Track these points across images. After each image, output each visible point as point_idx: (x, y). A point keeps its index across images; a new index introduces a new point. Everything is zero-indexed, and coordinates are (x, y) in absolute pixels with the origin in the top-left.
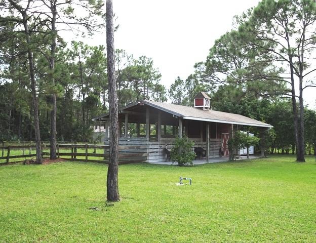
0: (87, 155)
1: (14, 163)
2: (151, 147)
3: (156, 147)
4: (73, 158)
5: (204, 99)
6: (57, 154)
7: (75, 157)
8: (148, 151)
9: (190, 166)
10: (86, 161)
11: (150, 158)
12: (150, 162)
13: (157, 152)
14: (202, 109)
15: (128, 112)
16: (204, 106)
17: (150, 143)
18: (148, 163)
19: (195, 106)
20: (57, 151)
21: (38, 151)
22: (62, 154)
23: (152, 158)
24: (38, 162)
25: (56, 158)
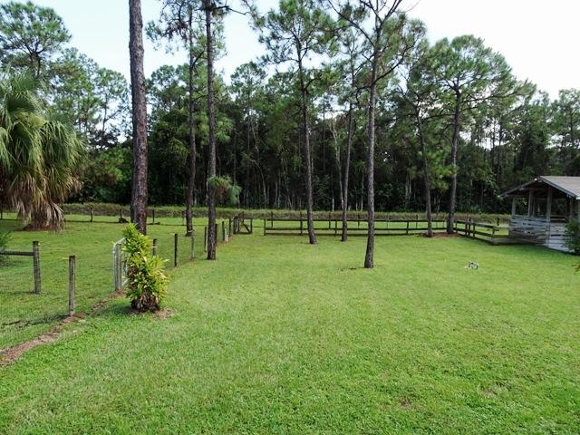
0: (475, 232)
7: (468, 234)
12: (550, 246)
17: (553, 224)
18: (545, 248)
20: (454, 225)
21: (430, 225)
22: (460, 230)
23: (556, 241)
24: (429, 236)
25: (453, 233)
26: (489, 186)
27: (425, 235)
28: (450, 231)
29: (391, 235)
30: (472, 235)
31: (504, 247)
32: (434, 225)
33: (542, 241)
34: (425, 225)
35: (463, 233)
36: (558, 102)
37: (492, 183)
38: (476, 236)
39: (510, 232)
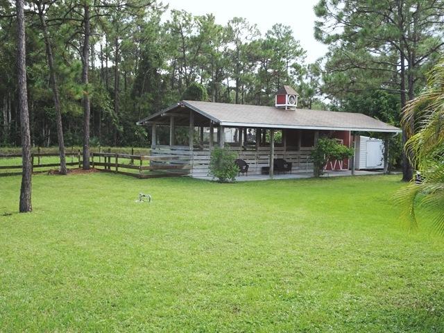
0: (118, 166)
1: (40, 172)
2: (195, 158)
3: (204, 157)
4: (107, 169)
5: (287, 96)
6: (91, 163)
7: (109, 168)
8: (191, 162)
9: (231, 183)
10: (117, 172)
11: (194, 171)
12: (194, 176)
13: (205, 164)
14: (283, 108)
15: (173, 115)
16: (287, 105)
17: (196, 153)
18: (191, 178)
19: (277, 105)
20: (91, 158)
21: (62, 160)
22: (97, 164)
23: (199, 171)
24: (63, 173)
25: (89, 168)
26: (108, 114)
27: (57, 173)
28: (86, 167)
29: (11, 174)
30: (113, 169)
31: (154, 180)
32: (68, 160)
33: (187, 171)
34: (56, 160)
35: (103, 168)
36: (171, 23)
37: (111, 111)
38: (120, 169)
39: (151, 163)
